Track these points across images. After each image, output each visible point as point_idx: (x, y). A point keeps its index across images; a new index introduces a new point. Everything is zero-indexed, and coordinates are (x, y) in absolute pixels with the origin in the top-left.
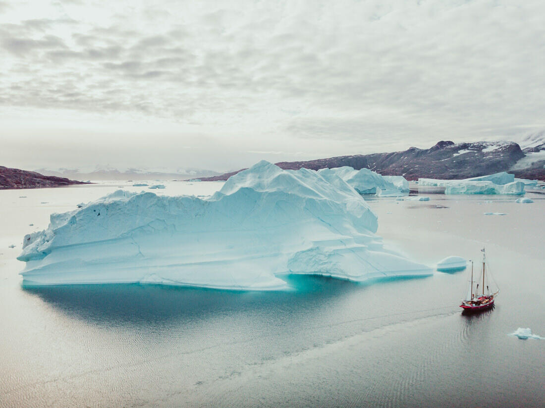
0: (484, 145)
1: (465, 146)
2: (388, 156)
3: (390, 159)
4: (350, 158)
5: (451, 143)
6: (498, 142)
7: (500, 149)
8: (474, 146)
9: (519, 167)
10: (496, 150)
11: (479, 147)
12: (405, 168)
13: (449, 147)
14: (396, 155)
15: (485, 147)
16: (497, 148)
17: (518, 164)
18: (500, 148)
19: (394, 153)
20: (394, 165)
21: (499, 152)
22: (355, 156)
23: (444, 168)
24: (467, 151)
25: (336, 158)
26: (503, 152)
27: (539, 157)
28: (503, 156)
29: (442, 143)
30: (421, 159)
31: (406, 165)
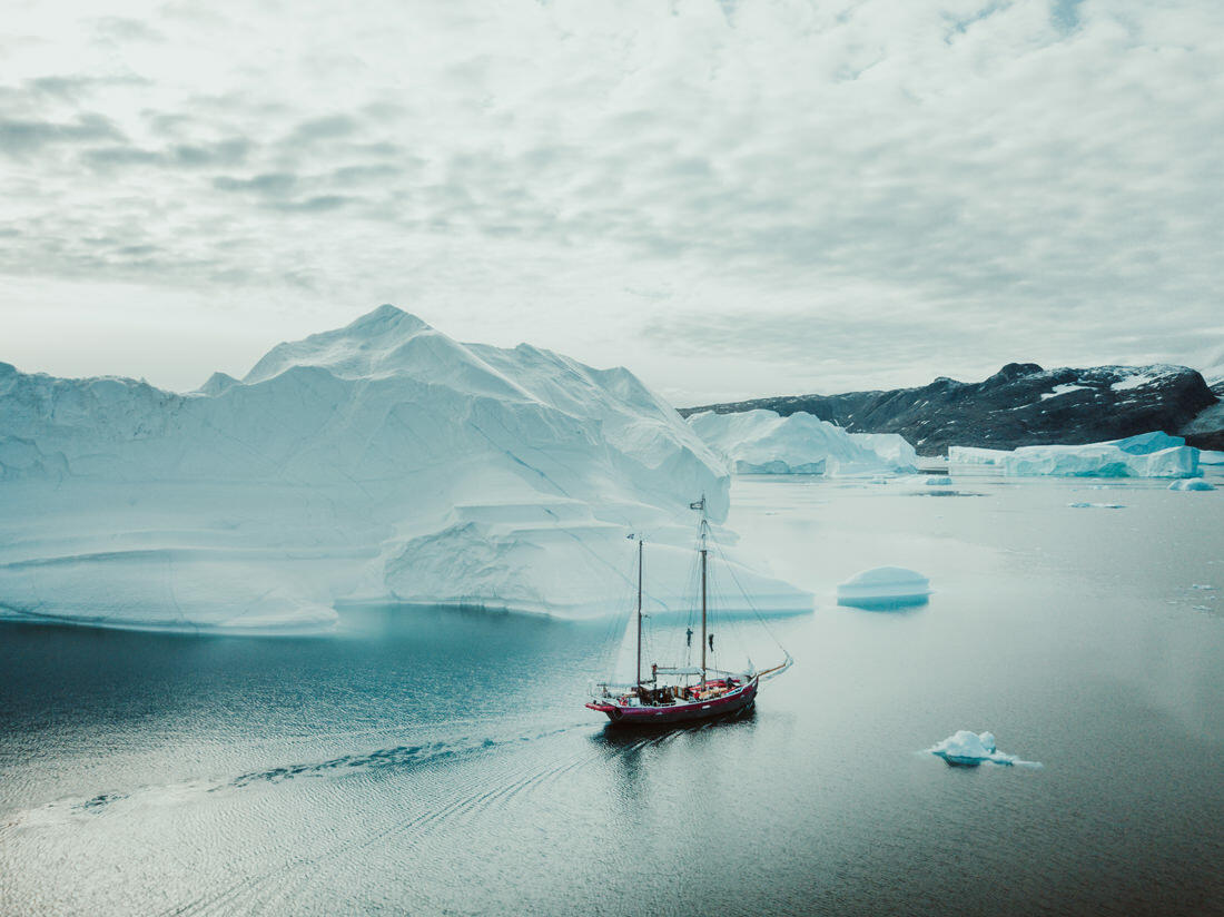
0: (1115, 373)
1: (1068, 376)
2: (883, 397)
3: (889, 407)
4: (791, 401)
5: (1035, 368)
6: (1149, 368)
7: (1156, 385)
8: (1091, 377)
9: (1203, 426)
10: (1145, 385)
11: (1105, 380)
12: (924, 427)
13: (1030, 377)
14: (902, 396)
15: (1117, 379)
16: (1147, 381)
17: (1201, 420)
18: (1155, 381)
19: (896, 392)
21: (1152, 390)
22: (804, 397)
23: (1020, 427)
24: (1074, 388)
26: (1162, 390)
28: (1161, 400)
29: (1012, 370)
30: (964, 406)
31: (926, 420)
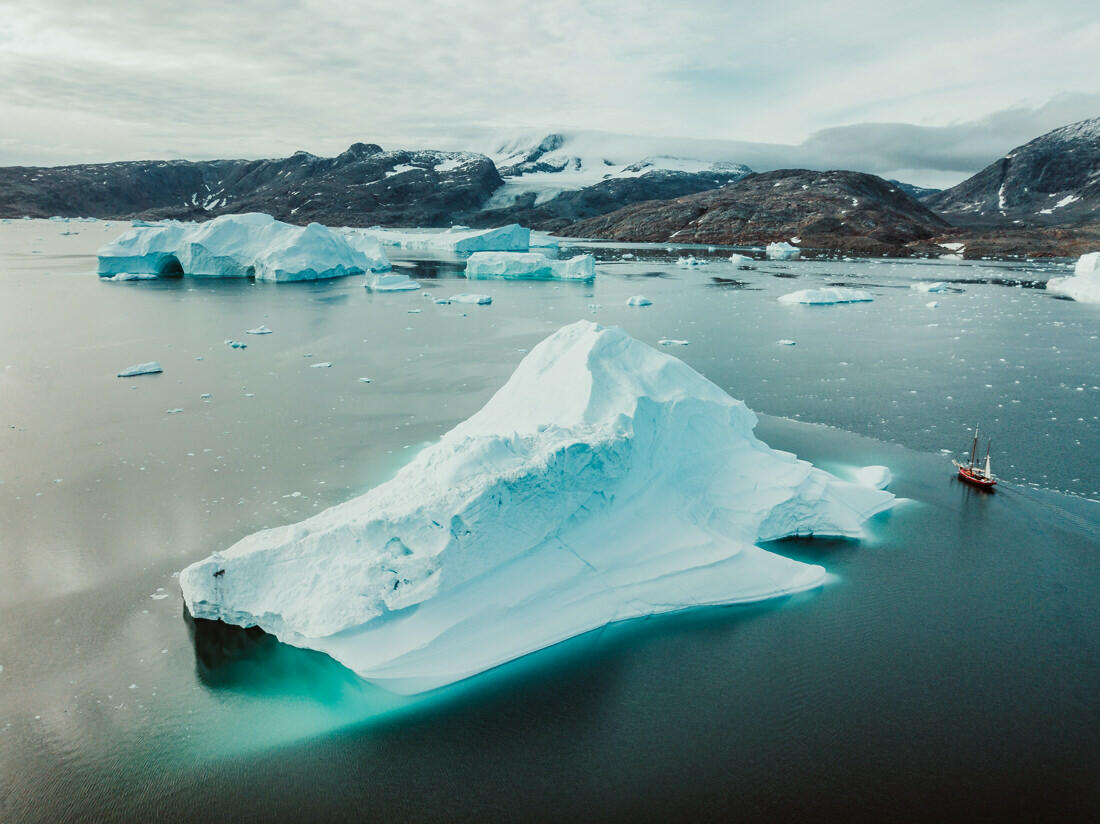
0: (436, 157)
1: (404, 158)
2: (249, 166)
3: (256, 176)
4: (161, 166)
5: (377, 149)
6: (459, 154)
7: (466, 168)
8: (420, 159)
9: (497, 203)
10: (457, 168)
11: (430, 162)
12: (295, 197)
13: (375, 156)
14: (267, 167)
15: (438, 162)
16: (459, 164)
17: (495, 198)
18: (465, 165)
19: (261, 162)
20: (264, 188)
21: (463, 173)
22: (173, 161)
23: (373, 200)
24: (408, 168)
25: (128, 164)
26: (470, 173)
27: (523, 186)
28: (471, 181)
29: (359, 148)
30: (326, 180)
31: (296, 191)
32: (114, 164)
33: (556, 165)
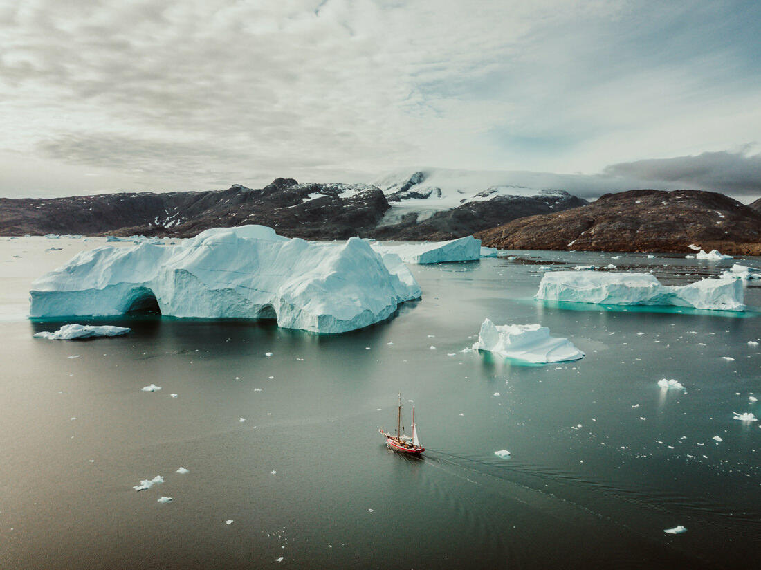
0: (339, 188)
1: (316, 188)
2: (198, 196)
3: (202, 203)
4: (134, 196)
5: (294, 182)
6: (356, 185)
7: (362, 195)
8: (327, 189)
9: (388, 221)
10: (356, 195)
11: (334, 191)
12: (234, 217)
13: (293, 187)
14: (211, 196)
15: (341, 191)
16: (357, 193)
17: (386, 217)
18: (361, 193)
19: (207, 193)
20: (209, 211)
21: (361, 199)
22: (142, 193)
23: (294, 219)
24: (319, 196)
25: (109, 196)
26: (366, 199)
27: (407, 208)
28: (367, 205)
29: (280, 182)
30: (257, 204)
31: (235, 212)
32: (99, 196)
33: (424, 193)
